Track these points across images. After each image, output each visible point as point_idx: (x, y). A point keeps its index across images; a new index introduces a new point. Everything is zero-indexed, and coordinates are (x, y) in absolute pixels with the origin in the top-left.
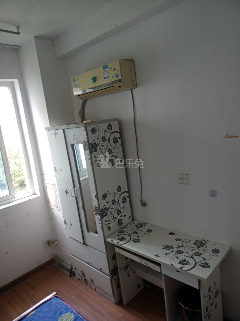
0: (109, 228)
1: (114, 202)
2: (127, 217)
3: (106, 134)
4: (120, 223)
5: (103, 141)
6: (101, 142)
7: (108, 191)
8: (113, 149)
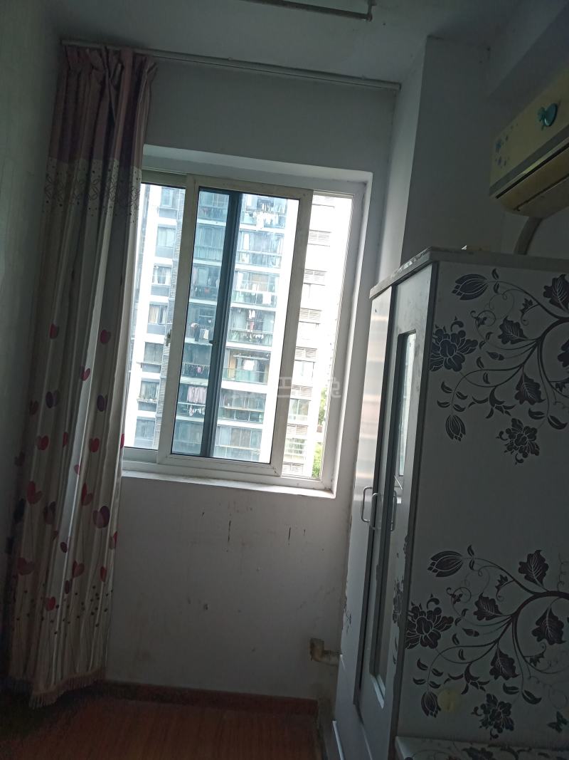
1: (487, 607)
4: (496, 714)
5: (504, 339)
6: (495, 340)
7: (470, 551)
8: (552, 386)
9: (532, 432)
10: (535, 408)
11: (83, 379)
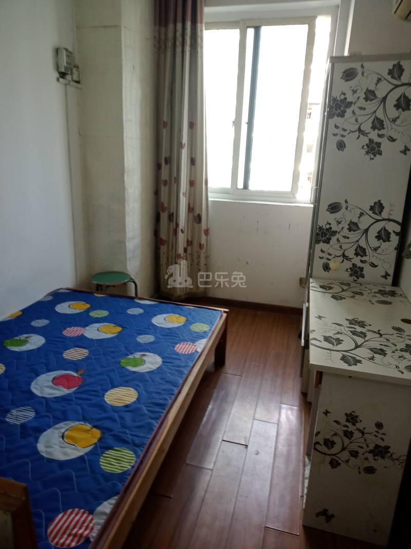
0: (326, 268)
1: (353, 226)
2: (380, 271)
3: (378, 86)
4: (357, 272)
5: (366, 99)
6: (362, 100)
7: (346, 202)
8: (390, 121)
9: (379, 145)
10: (381, 132)
11: (182, 148)
